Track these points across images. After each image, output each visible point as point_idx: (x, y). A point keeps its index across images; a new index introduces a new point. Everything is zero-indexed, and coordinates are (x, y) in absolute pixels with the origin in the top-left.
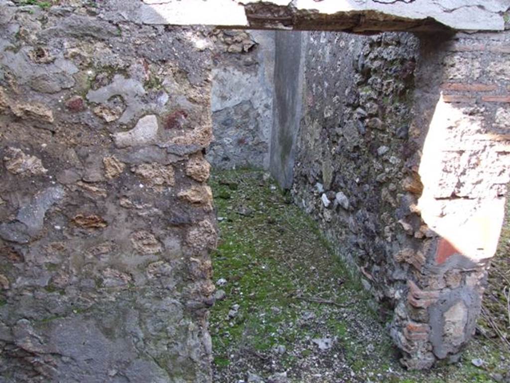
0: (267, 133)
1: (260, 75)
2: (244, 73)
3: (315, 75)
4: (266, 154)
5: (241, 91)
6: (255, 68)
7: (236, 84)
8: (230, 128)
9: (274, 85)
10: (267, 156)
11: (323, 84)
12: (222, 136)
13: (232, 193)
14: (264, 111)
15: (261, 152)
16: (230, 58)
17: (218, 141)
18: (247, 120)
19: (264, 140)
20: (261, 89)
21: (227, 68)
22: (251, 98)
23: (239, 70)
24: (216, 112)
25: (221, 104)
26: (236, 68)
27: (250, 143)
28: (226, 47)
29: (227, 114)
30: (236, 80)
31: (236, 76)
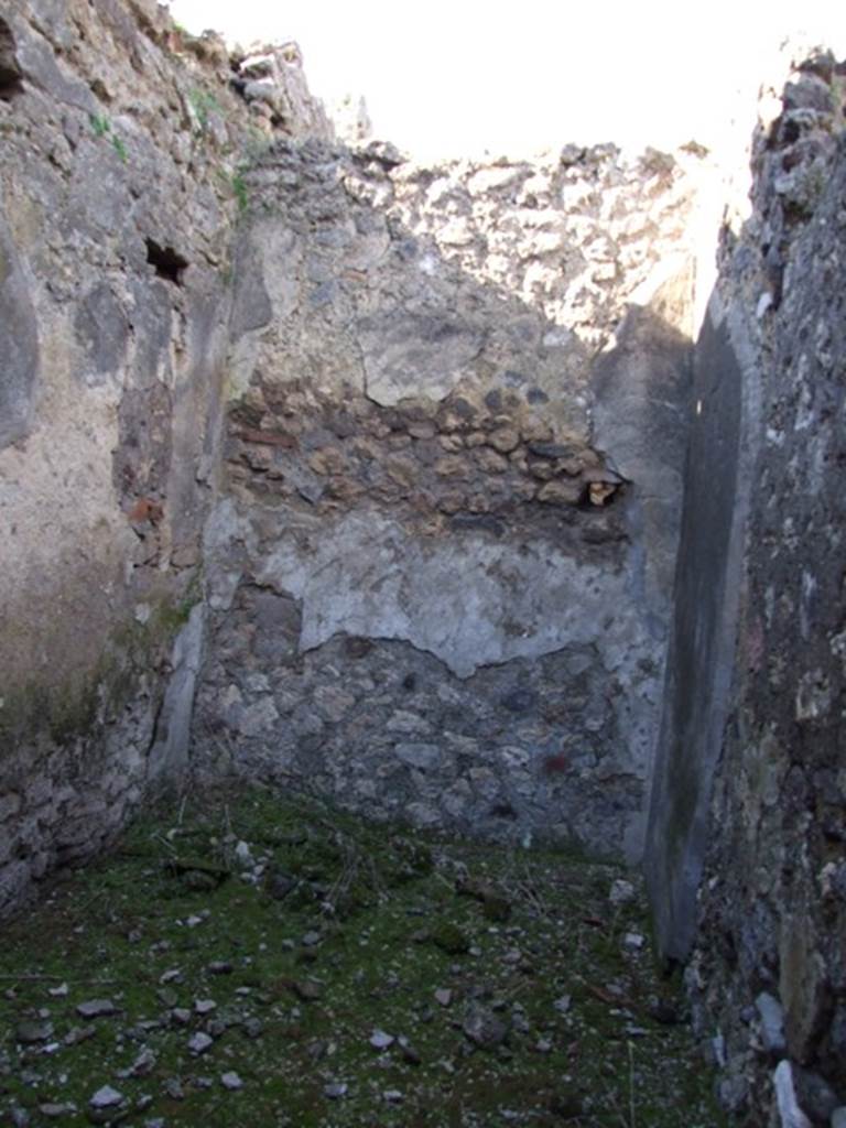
0: (641, 750)
1: (630, 573)
2: (579, 564)
3: (775, 554)
4: (636, 813)
5: (568, 612)
6: (615, 550)
7: (553, 592)
8: (524, 722)
9: (673, 606)
10: (638, 822)
11: (800, 582)
12: (498, 739)
13: (484, 932)
14: (637, 681)
15: (617, 806)
16: (544, 517)
17: (483, 754)
18: (581, 700)
19: (629, 769)
20: (630, 613)
21: (532, 546)
22: (599, 637)
23: (565, 554)
24: (486, 667)
25: (504, 645)
26: (558, 546)
27: (585, 774)
28: (532, 486)
29: (520, 676)
30: (555, 580)
31: (558, 568)
